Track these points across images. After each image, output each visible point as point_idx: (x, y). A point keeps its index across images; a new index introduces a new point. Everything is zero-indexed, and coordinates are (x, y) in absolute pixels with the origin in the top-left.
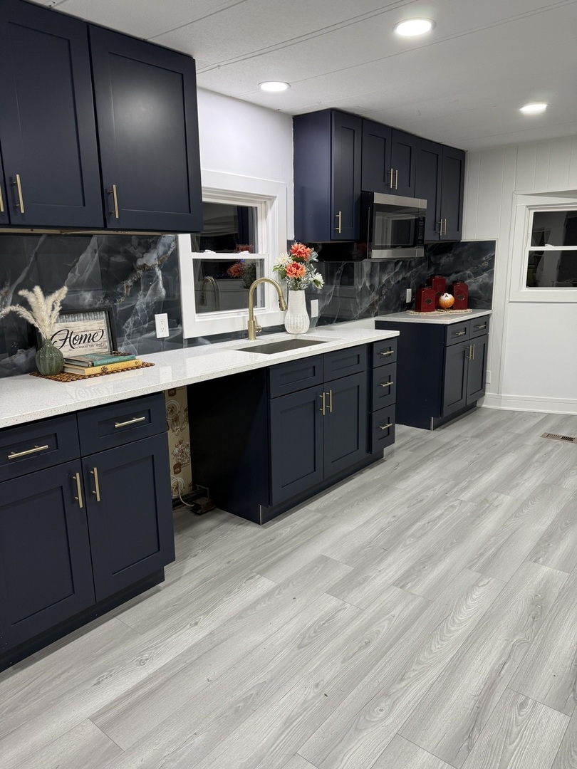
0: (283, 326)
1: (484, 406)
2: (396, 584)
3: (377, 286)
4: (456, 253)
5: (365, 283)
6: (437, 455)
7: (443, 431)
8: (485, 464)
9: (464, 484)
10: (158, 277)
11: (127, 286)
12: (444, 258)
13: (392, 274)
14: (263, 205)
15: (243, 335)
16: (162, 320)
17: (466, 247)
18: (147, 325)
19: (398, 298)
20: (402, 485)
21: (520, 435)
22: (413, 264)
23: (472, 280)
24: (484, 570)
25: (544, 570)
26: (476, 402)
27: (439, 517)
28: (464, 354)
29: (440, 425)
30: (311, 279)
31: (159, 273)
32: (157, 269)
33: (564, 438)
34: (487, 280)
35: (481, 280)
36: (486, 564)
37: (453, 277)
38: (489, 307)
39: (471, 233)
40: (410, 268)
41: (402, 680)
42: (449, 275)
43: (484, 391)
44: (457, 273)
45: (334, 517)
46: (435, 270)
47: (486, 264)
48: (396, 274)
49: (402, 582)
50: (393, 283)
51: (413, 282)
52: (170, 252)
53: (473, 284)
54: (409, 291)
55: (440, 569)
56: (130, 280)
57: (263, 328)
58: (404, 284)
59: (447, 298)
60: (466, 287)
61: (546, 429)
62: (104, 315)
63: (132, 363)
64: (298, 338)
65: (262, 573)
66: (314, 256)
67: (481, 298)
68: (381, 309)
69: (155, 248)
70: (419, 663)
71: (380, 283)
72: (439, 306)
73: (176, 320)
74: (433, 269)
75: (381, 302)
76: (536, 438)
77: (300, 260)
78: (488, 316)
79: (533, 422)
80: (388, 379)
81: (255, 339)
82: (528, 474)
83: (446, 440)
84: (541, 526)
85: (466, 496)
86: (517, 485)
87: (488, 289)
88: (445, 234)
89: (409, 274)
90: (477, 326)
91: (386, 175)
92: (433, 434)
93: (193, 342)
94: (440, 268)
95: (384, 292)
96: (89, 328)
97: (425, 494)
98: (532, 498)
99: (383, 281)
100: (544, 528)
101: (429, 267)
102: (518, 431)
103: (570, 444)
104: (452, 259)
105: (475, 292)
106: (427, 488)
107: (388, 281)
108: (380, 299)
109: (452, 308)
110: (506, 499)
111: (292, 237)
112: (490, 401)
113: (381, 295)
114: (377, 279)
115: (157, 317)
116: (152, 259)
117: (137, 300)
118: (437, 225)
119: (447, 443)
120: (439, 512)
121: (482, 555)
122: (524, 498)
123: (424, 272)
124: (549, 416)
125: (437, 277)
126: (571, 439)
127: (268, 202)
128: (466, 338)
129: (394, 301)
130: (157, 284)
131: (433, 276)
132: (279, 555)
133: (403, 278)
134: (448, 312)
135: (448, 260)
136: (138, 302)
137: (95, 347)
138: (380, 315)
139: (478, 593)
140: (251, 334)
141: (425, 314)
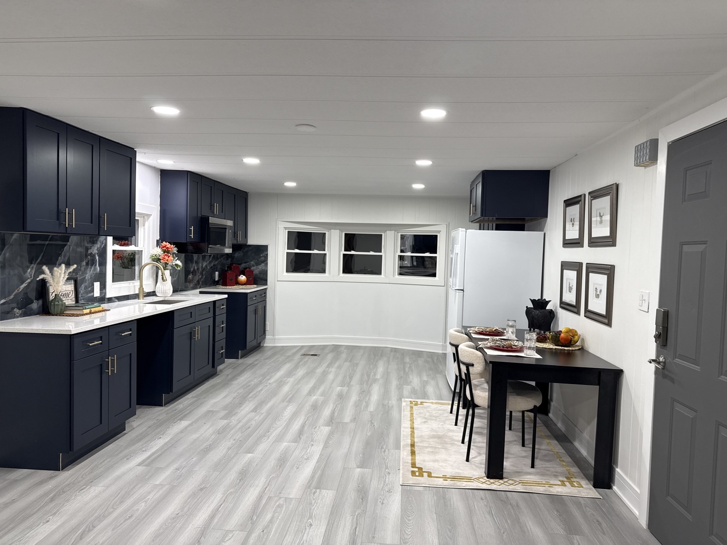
0: (154, 292)
1: (265, 345)
2: (252, 411)
3: (200, 269)
4: (244, 251)
5: (194, 267)
6: (248, 369)
7: (246, 359)
8: (277, 369)
9: (268, 377)
10: (96, 261)
11: (83, 265)
12: (237, 254)
13: (208, 262)
14: (142, 218)
15: (136, 296)
16: (97, 285)
17: (251, 248)
18: (90, 289)
19: (212, 278)
20: (235, 382)
21: (289, 356)
22: (219, 256)
23: (255, 268)
24: (290, 401)
25: (314, 398)
26: (260, 343)
27: (261, 390)
28: (256, 312)
29: (244, 356)
30: (174, 264)
31: (97, 258)
32: (96, 256)
33: (312, 355)
34: (264, 268)
35: (260, 268)
36: (289, 399)
37: (243, 265)
38: (266, 284)
39: (253, 240)
40: (217, 259)
41: (269, 432)
42: (240, 264)
43: (265, 336)
44: (245, 263)
45: (204, 398)
46: (231, 261)
47: (263, 259)
48: (210, 262)
49: (255, 410)
50: (209, 268)
51: (219, 267)
52: (103, 246)
53: (256, 270)
54: (217, 273)
55: (269, 405)
56: (84, 262)
57: (147, 293)
58: (214, 269)
59: (243, 278)
60: (252, 272)
61: (303, 352)
62: (73, 282)
63: (100, 309)
64: (166, 299)
65: (181, 420)
66: (175, 250)
67: (260, 279)
68: (202, 284)
69: (96, 243)
70: (273, 427)
71: (202, 267)
72: (237, 283)
73: (103, 287)
74: (230, 260)
75: (203, 279)
76: (298, 356)
77: (168, 252)
78: (266, 289)
79: (295, 350)
80: (222, 323)
81: (143, 299)
82: (298, 370)
83: (250, 362)
84: (311, 385)
85: (271, 381)
86: (295, 374)
87: (265, 273)
88: (240, 240)
89: (217, 262)
90: (261, 295)
91: (211, 207)
92: (240, 361)
93: (110, 300)
94: (235, 260)
95: (204, 273)
96: (67, 289)
97: (250, 383)
98: (303, 377)
99: (204, 266)
100: (311, 386)
101: (227, 259)
102: (287, 355)
103: (316, 357)
104: (242, 254)
105: (256, 275)
106: (250, 381)
107: (206, 266)
108: (202, 278)
109: (245, 284)
110: (291, 380)
111: (158, 238)
112: (268, 342)
113: (202, 275)
114: (200, 265)
115: (95, 283)
116: (95, 250)
117: (87, 273)
118: (236, 235)
119: (251, 364)
120: (260, 389)
121: (286, 398)
122: (300, 378)
123: (224, 262)
124: (302, 347)
125: (234, 265)
126: (316, 355)
127: (146, 217)
128: (256, 301)
129: (210, 279)
130: (96, 265)
131: (231, 264)
132: (184, 414)
133: (214, 265)
134: (244, 287)
135: (239, 255)
136: (87, 275)
137: (69, 301)
138: (202, 288)
139: (289, 408)
140: (141, 296)
141: (230, 287)
